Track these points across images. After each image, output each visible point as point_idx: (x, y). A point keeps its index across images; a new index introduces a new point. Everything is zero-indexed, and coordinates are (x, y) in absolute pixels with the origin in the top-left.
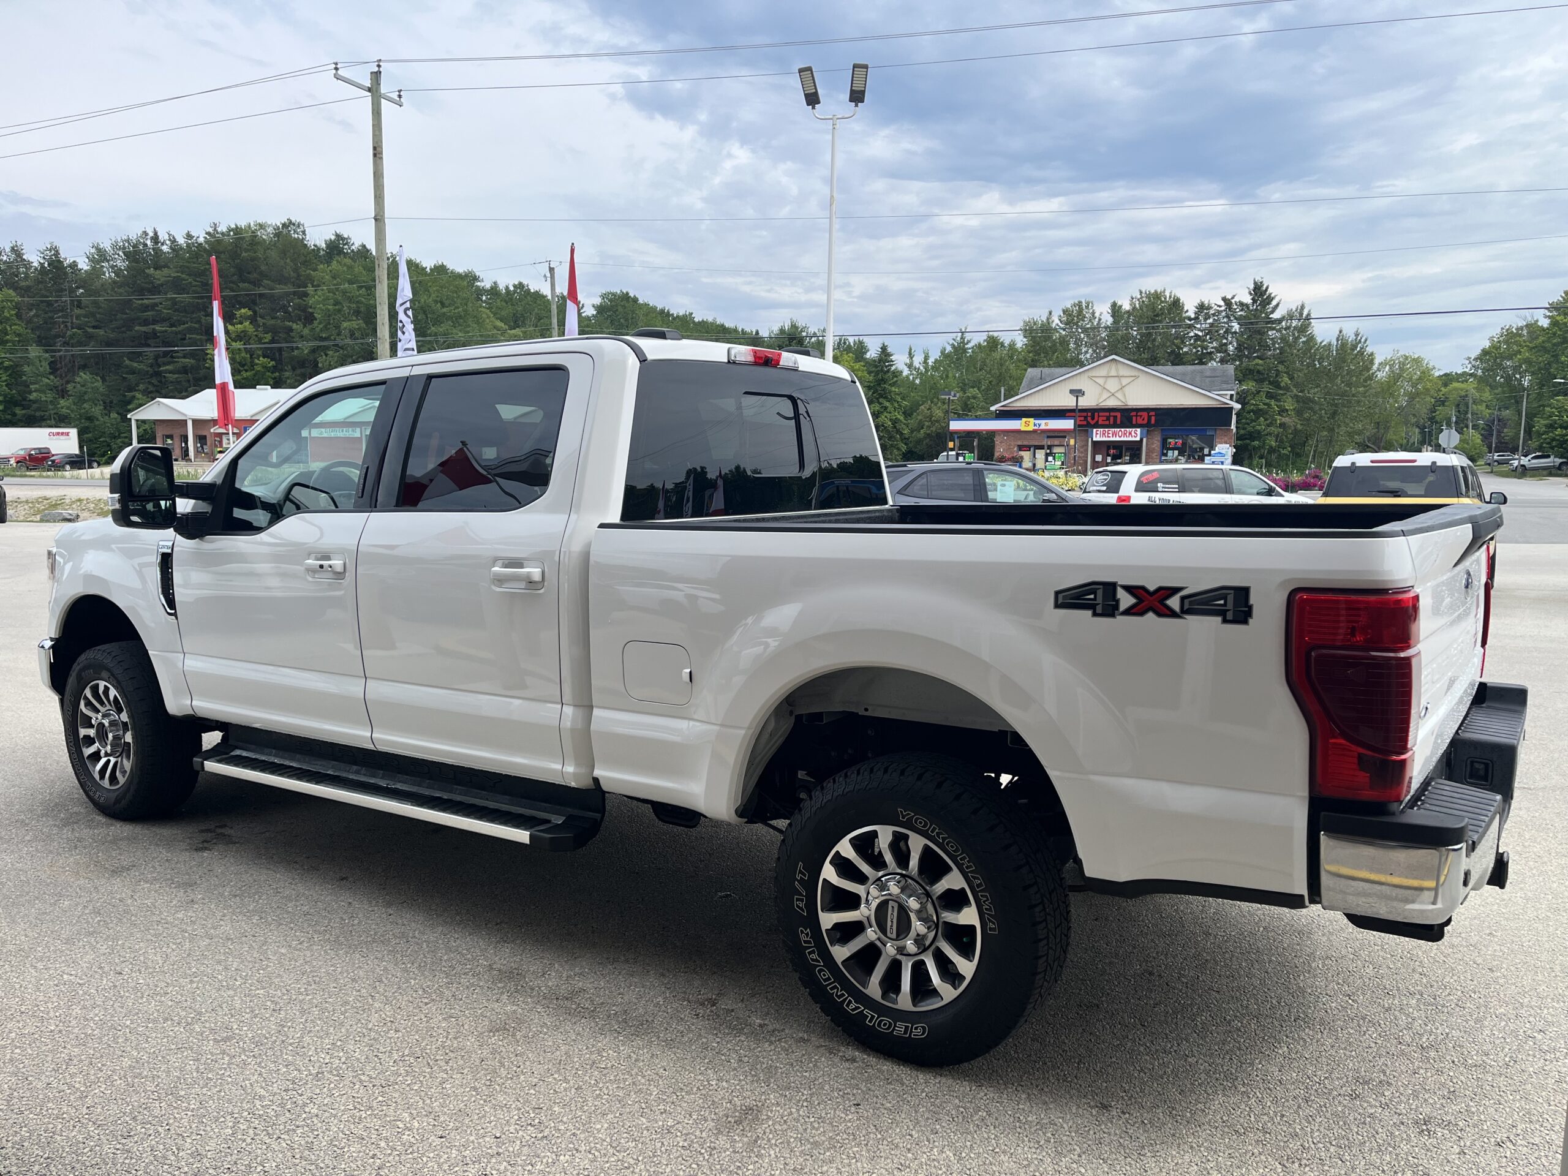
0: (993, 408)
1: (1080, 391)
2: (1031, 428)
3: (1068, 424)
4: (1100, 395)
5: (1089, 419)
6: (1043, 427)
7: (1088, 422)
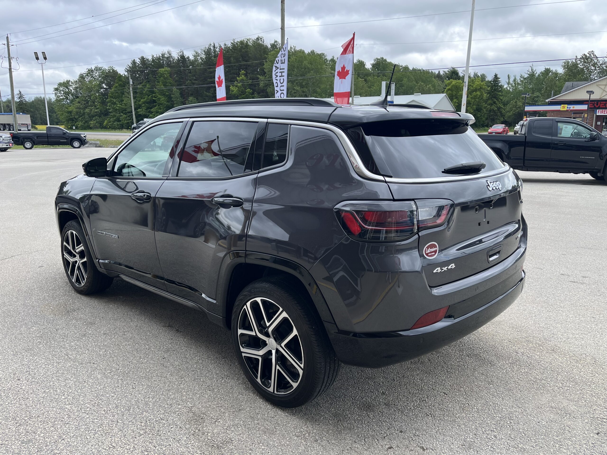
0: (547, 101)
1: (592, 92)
2: (566, 109)
3: (584, 107)
4: (602, 93)
5: (595, 105)
6: (572, 109)
7: (594, 106)
